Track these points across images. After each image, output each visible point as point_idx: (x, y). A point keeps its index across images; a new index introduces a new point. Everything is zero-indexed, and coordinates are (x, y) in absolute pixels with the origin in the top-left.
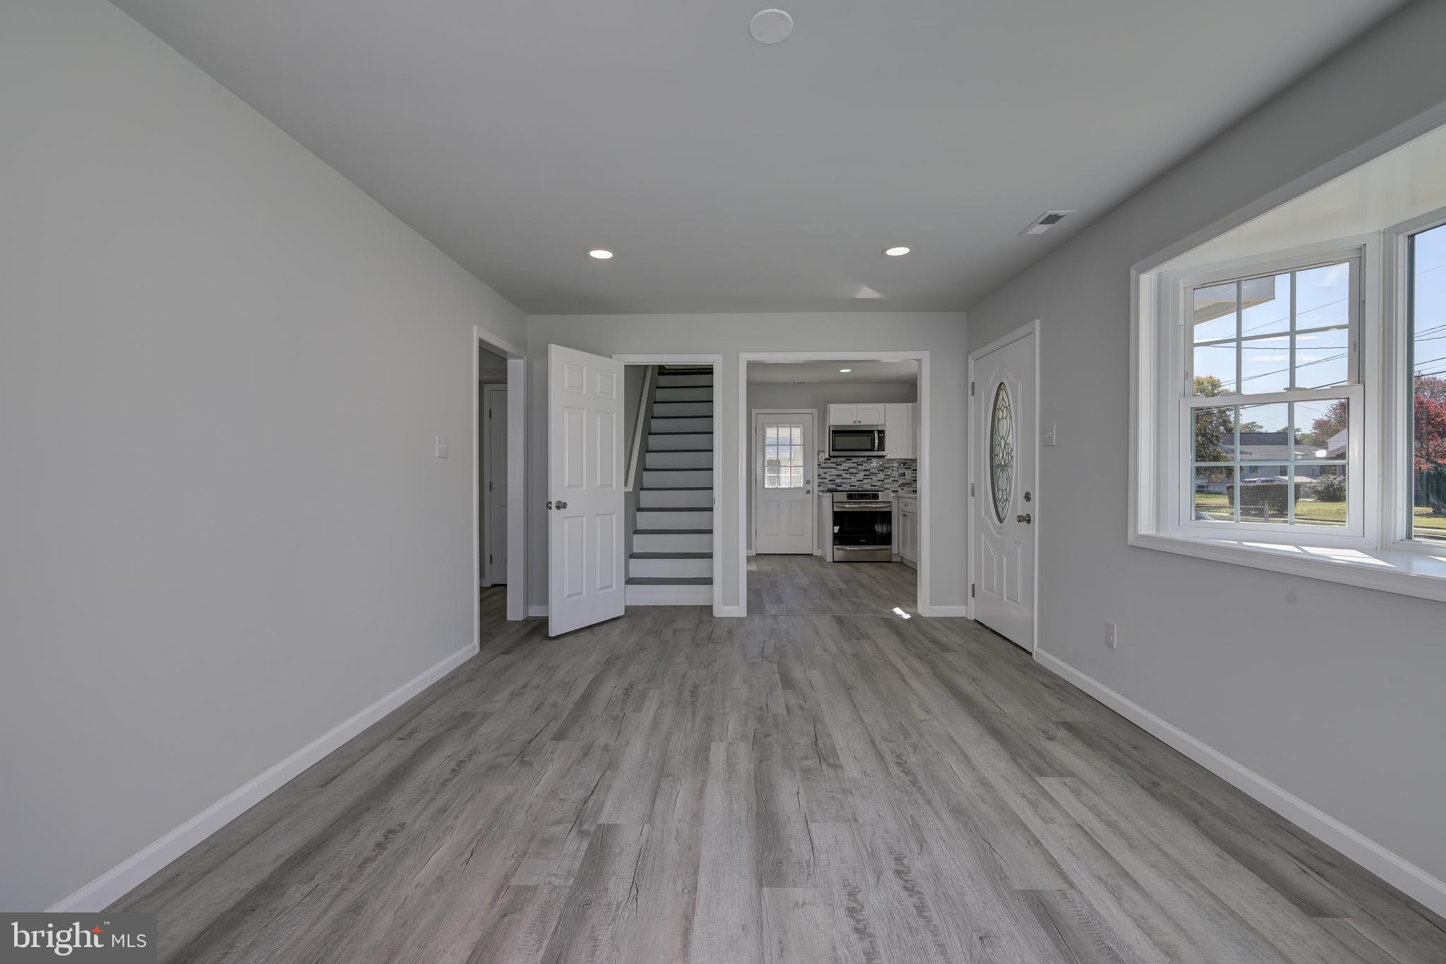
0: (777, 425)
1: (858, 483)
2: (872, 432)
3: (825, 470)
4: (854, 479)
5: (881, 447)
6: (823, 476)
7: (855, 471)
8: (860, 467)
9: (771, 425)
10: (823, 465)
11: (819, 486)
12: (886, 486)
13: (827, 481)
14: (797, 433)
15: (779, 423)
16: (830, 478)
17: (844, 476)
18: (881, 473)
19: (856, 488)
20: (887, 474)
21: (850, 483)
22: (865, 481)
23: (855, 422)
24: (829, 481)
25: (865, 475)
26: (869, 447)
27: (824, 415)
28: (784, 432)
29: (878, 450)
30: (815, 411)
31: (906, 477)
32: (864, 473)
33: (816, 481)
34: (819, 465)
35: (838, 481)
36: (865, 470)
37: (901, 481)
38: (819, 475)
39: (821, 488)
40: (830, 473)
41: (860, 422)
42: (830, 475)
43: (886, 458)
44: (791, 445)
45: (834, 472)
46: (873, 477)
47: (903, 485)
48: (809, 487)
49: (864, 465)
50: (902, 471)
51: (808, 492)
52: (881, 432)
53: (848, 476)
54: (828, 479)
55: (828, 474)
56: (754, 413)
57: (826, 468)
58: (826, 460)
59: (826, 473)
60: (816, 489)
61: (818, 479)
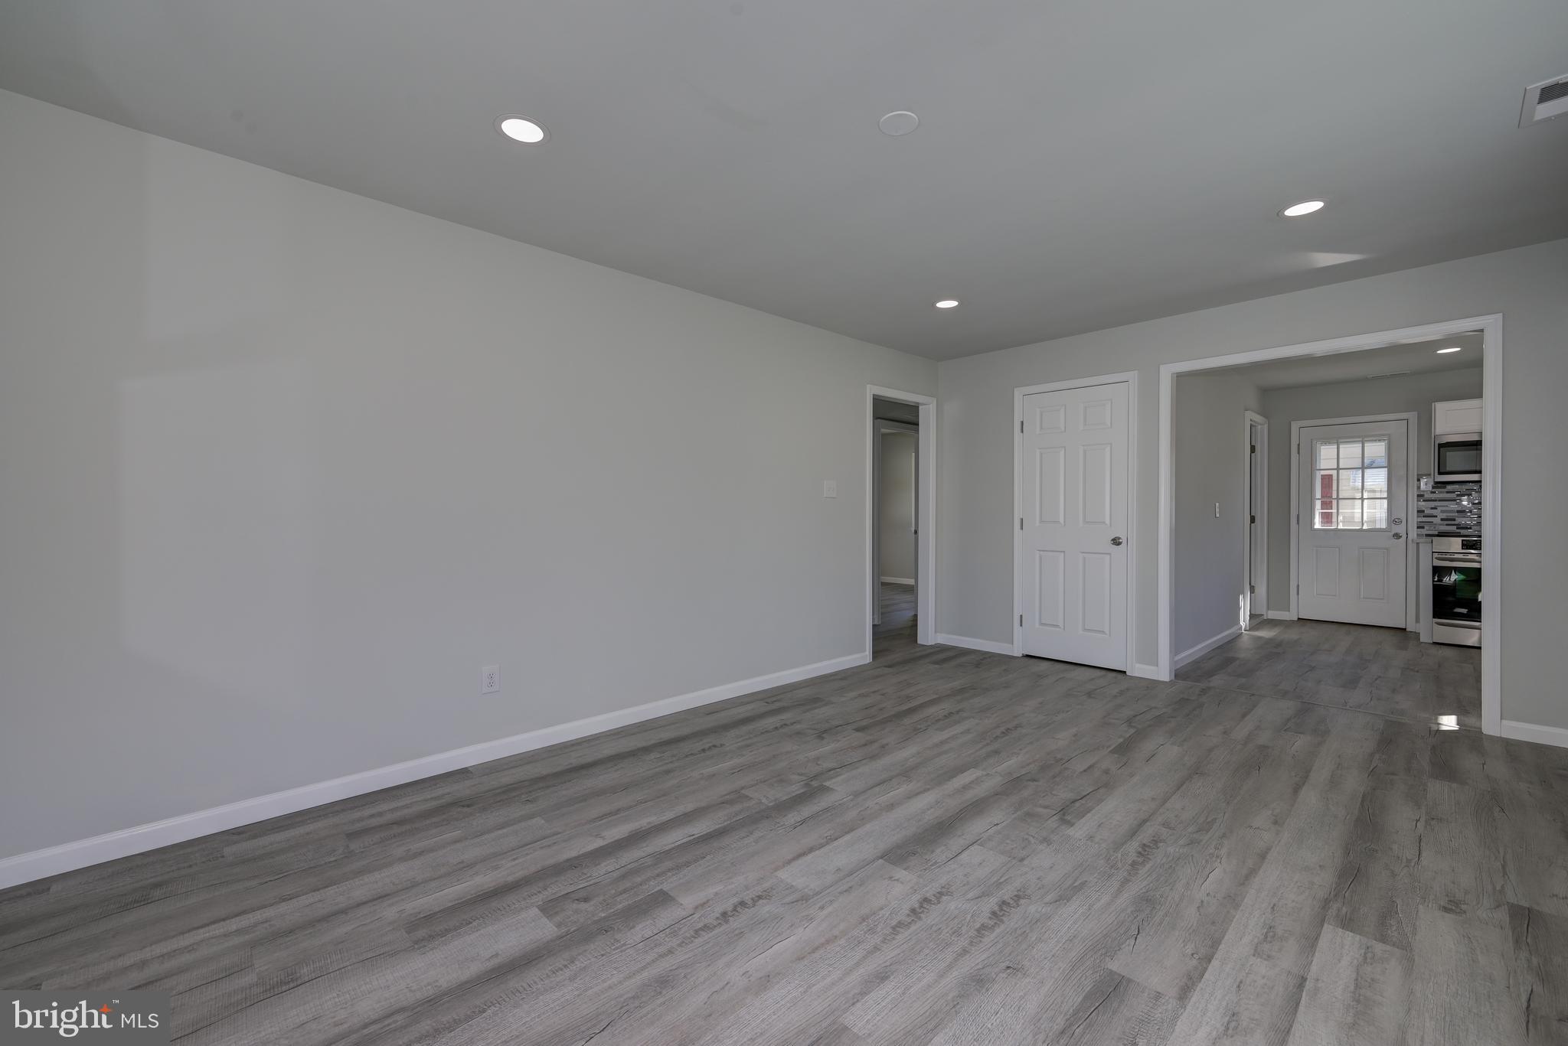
0: (1337, 440)
3: (1433, 504)
6: (1428, 512)
9: (1327, 441)
10: (1427, 496)
11: (1420, 528)
13: (1437, 520)
14: (1376, 450)
15: (1340, 438)
16: (1442, 516)
24: (1442, 520)
27: (1426, 421)
28: (1350, 452)
30: (1412, 416)
33: (1414, 520)
34: (1419, 496)
38: (1420, 512)
39: (1424, 531)
40: (1444, 509)
42: (1442, 512)
44: (1363, 468)
48: (1400, 529)
51: (1397, 536)
54: (1439, 518)
55: (1439, 509)
56: (1295, 426)
57: (1436, 501)
58: (1433, 488)
59: (1435, 508)
60: (1413, 533)
61: (1418, 517)
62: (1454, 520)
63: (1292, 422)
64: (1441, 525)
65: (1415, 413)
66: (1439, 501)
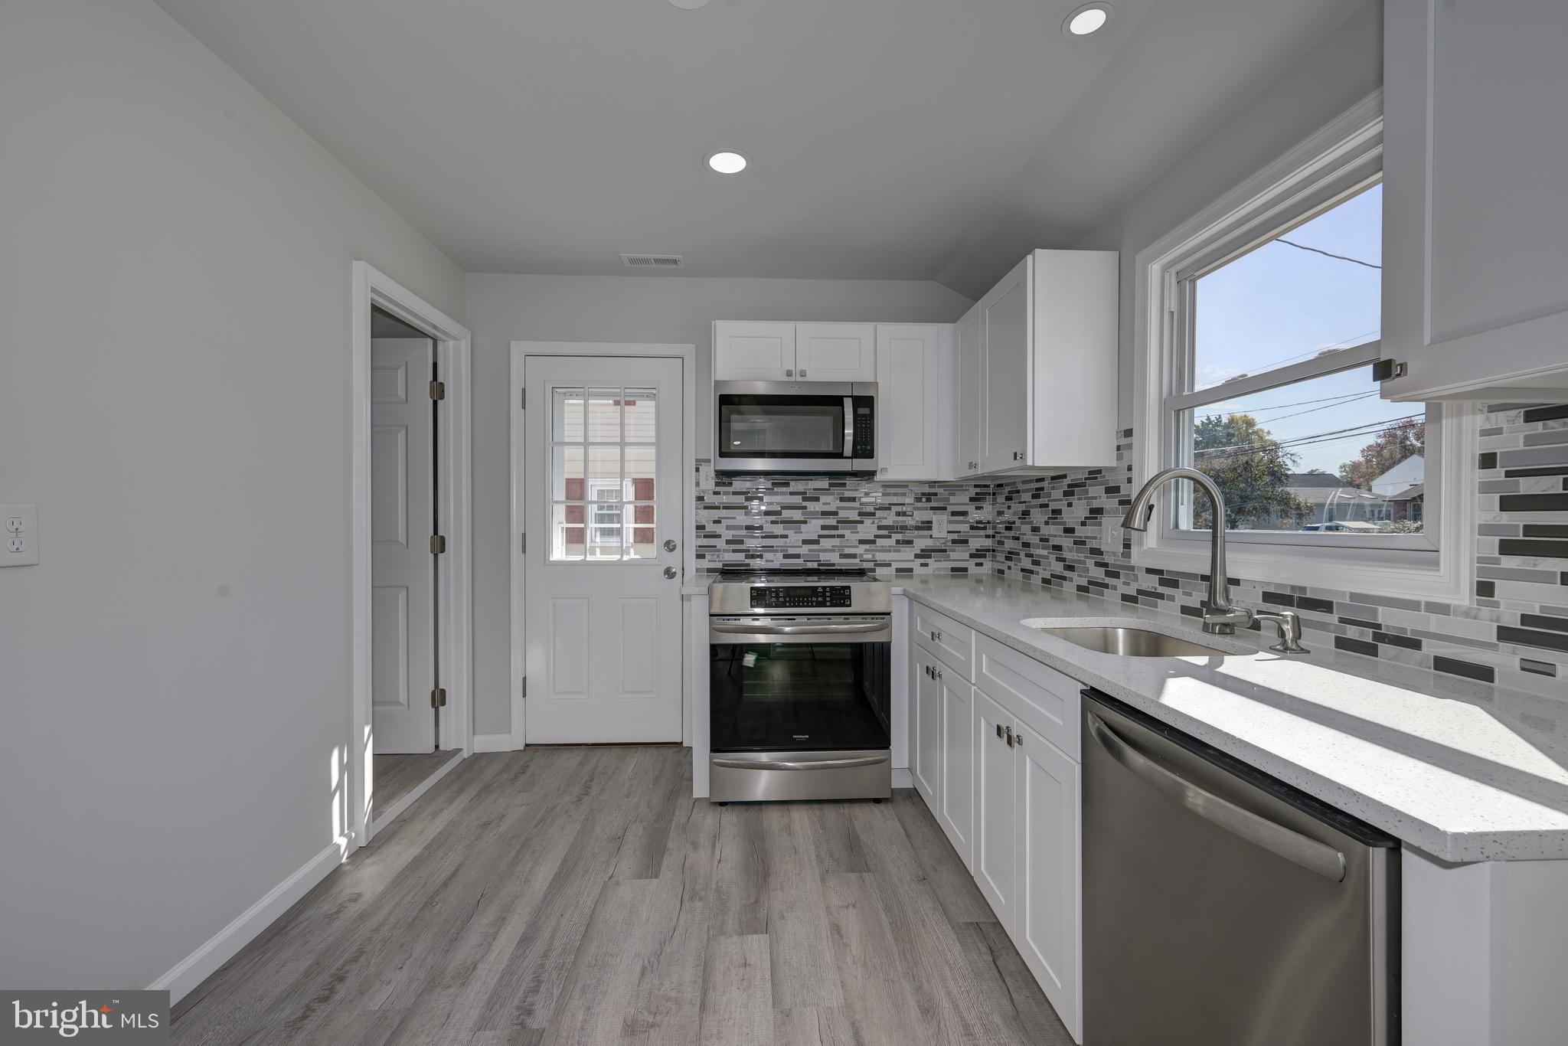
0: (583, 387)
1: (804, 550)
2: (838, 401)
3: (716, 514)
4: (794, 537)
5: (865, 446)
6: (710, 528)
7: (797, 515)
8: (811, 506)
9: (572, 391)
10: (709, 499)
11: (700, 556)
12: (880, 557)
13: (720, 543)
16: (729, 535)
17: (769, 528)
18: (868, 521)
19: (800, 561)
20: (884, 523)
21: (783, 548)
22: (826, 543)
23: (789, 374)
24: (728, 542)
25: (824, 527)
26: (830, 448)
27: (705, 354)
28: (604, 410)
29: (856, 455)
30: (688, 350)
31: (935, 532)
32: (821, 522)
33: (692, 542)
34: (700, 499)
35: (752, 544)
36: (824, 513)
37: (921, 544)
38: (700, 527)
39: (705, 564)
40: (730, 522)
41: (803, 374)
42: (728, 528)
43: (878, 477)
44: (623, 444)
45: (740, 518)
46: (847, 533)
47: (925, 554)
48: (673, 560)
49: (823, 499)
50: (920, 516)
51: (670, 572)
52: (865, 404)
53: (778, 529)
54: (724, 539)
55: (725, 523)
56: (518, 349)
57: (717, 508)
58: (717, 484)
59: (719, 522)
60: (692, 564)
61: (697, 537)
62: (741, 542)
63: (512, 342)
64: (726, 551)
65: (692, 347)
66: (725, 508)
